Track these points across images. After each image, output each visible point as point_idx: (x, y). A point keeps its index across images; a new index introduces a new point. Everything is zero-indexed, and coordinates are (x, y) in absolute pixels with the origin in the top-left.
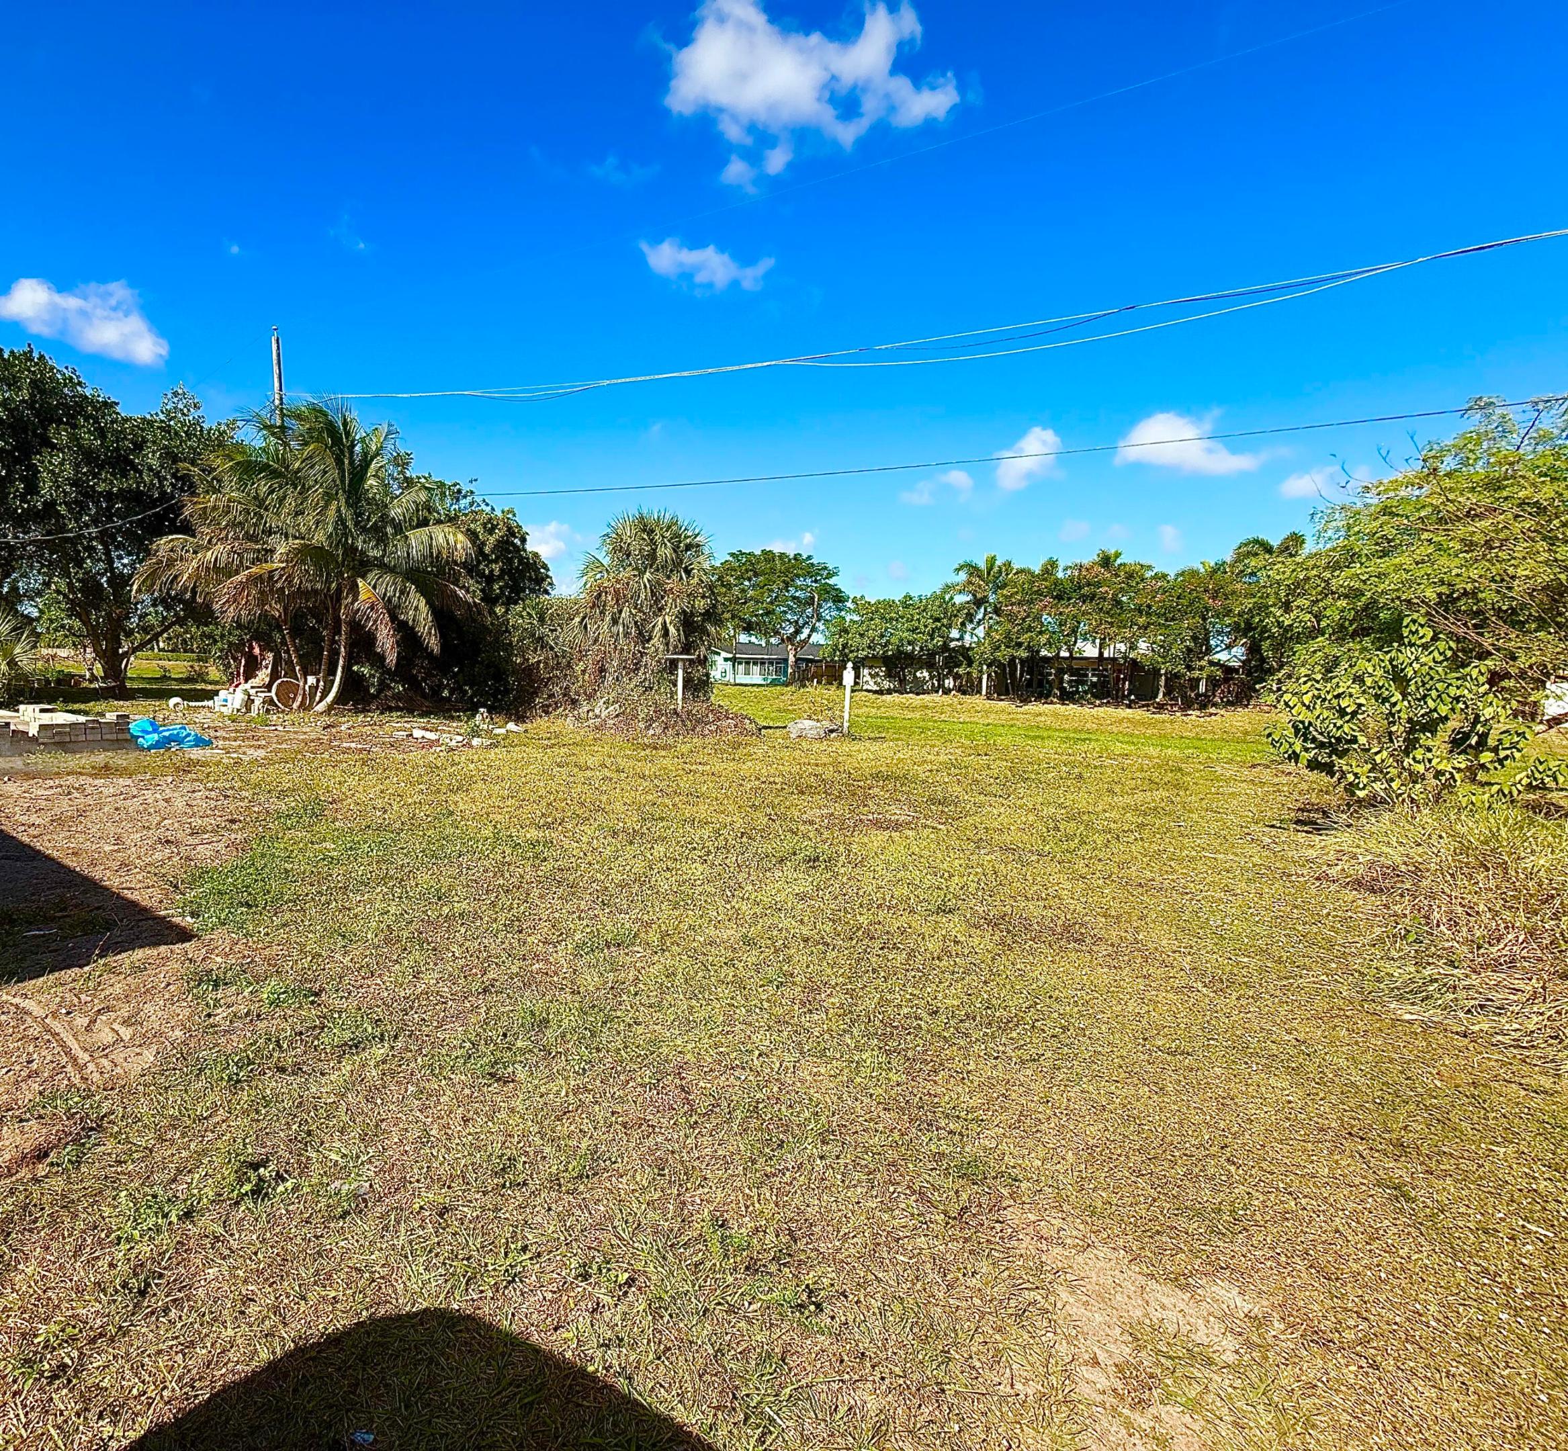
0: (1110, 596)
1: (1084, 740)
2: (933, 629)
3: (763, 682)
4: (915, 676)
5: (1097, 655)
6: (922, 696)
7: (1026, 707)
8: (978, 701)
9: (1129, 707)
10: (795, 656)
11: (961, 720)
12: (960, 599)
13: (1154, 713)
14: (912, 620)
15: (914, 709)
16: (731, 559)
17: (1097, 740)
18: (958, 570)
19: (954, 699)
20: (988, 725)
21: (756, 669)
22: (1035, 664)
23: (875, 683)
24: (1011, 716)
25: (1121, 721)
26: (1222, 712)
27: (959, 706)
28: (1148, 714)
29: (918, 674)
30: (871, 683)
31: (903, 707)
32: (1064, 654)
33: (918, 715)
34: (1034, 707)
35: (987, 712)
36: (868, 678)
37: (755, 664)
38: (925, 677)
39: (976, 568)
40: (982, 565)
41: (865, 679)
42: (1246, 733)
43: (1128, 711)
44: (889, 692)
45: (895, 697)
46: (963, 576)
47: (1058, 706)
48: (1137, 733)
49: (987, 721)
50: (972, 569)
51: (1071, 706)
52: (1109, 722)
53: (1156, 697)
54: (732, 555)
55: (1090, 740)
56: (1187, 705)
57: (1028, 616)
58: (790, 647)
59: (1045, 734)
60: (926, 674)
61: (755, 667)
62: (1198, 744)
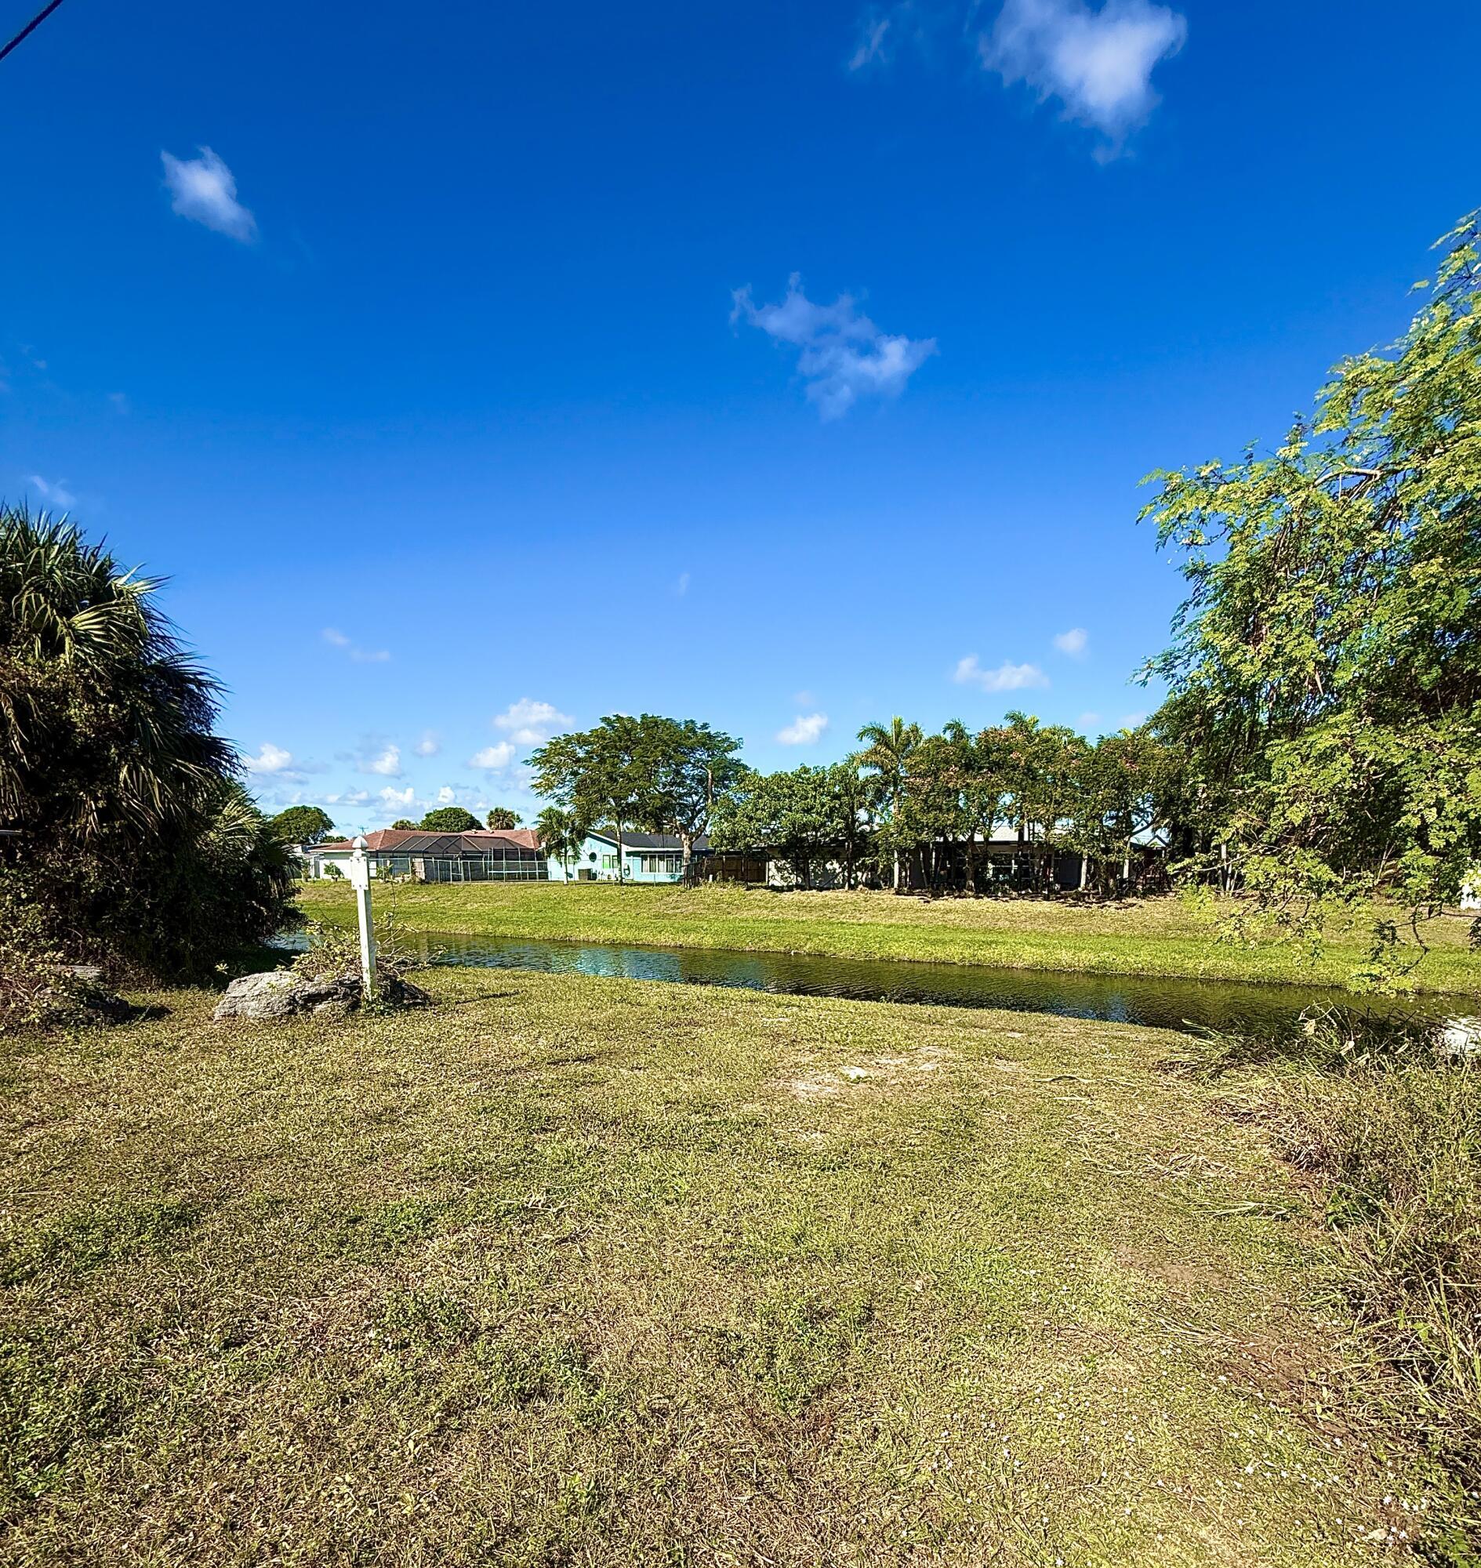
0: (1023, 763)
1: (990, 943)
2: (831, 808)
3: (669, 880)
4: (824, 868)
5: (1016, 839)
6: (824, 893)
7: (937, 902)
8: (886, 897)
9: (1047, 898)
10: (690, 848)
11: (862, 921)
12: (864, 773)
13: (1070, 906)
14: (807, 798)
15: (811, 909)
16: (603, 725)
17: (1004, 943)
18: (861, 735)
19: (860, 895)
20: (890, 926)
21: (663, 864)
22: (950, 850)
23: (782, 878)
24: (919, 914)
25: (1035, 917)
26: (1142, 902)
27: (864, 904)
28: (1064, 908)
29: (828, 866)
30: (778, 877)
31: (801, 907)
32: (979, 838)
33: (814, 917)
34: (947, 903)
35: (894, 910)
36: (773, 871)
37: (661, 858)
38: (835, 869)
39: (882, 733)
40: (890, 731)
41: (771, 874)
42: (1168, 928)
43: (1046, 903)
44: (790, 889)
45: (796, 895)
46: (868, 743)
47: (972, 899)
48: (1052, 930)
49: (890, 922)
50: (880, 736)
51: (986, 899)
52: (1023, 918)
53: (1078, 885)
54: (604, 720)
55: (996, 943)
56: (1106, 895)
57: (933, 790)
58: (684, 836)
59: (947, 937)
60: (836, 865)
61: (661, 863)
62: (1116, 943)
